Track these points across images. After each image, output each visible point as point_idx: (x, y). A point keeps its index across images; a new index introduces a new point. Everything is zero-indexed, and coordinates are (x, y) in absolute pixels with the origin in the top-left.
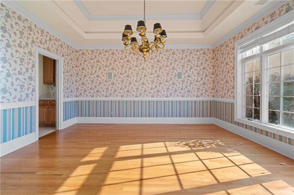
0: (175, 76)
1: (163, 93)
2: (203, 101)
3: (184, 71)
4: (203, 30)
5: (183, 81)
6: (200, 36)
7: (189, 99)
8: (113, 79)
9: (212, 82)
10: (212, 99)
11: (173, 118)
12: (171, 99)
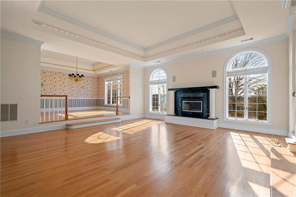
0: (81, 87)
1: (75, 95)
2: (93, 100)
3: (85, 86)
4: (94, 70)
5: (84, 90)
6: (92, 72)
7: (87, 98)
8: (44, 87)
9: (97, 91)
10: (97, 98)
11: (80, 107)
12: (79, 98)
